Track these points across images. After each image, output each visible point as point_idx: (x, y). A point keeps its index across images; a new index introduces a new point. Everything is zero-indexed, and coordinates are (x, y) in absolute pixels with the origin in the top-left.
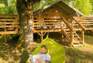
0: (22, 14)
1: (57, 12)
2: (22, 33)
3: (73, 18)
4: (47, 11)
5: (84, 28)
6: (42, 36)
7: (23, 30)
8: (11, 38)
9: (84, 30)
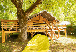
0: (21, 20)
1: (42, 18)
2: (20, 32)
3: (53, 23)
4: (35, 17)
5: (59, 29)
6: (33, 34)
7: (21, 30)
8: (9, 36)
9: (59, 30)
